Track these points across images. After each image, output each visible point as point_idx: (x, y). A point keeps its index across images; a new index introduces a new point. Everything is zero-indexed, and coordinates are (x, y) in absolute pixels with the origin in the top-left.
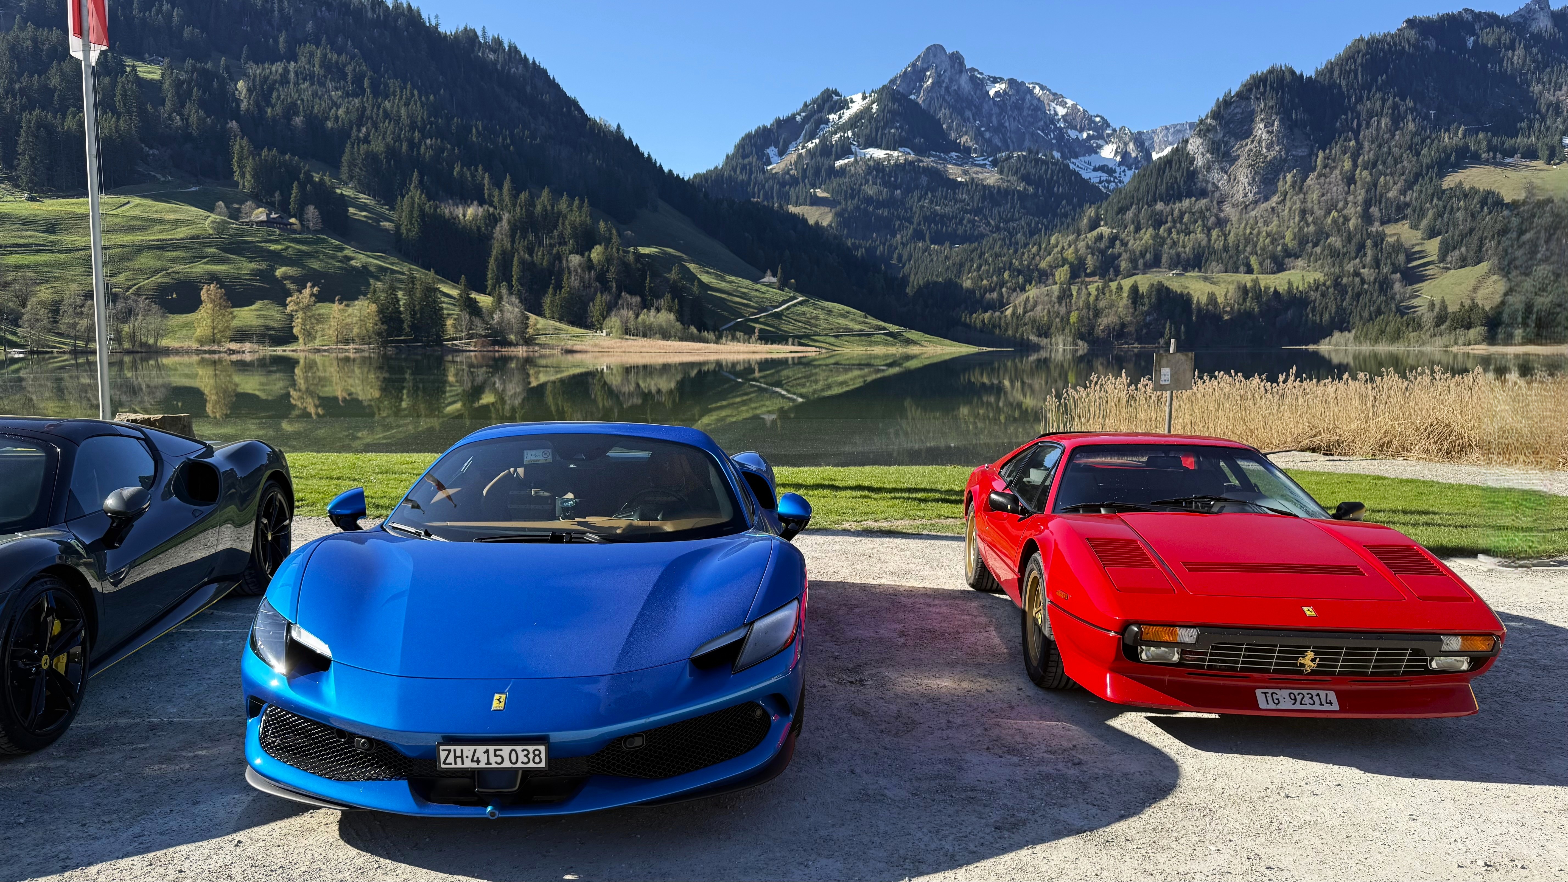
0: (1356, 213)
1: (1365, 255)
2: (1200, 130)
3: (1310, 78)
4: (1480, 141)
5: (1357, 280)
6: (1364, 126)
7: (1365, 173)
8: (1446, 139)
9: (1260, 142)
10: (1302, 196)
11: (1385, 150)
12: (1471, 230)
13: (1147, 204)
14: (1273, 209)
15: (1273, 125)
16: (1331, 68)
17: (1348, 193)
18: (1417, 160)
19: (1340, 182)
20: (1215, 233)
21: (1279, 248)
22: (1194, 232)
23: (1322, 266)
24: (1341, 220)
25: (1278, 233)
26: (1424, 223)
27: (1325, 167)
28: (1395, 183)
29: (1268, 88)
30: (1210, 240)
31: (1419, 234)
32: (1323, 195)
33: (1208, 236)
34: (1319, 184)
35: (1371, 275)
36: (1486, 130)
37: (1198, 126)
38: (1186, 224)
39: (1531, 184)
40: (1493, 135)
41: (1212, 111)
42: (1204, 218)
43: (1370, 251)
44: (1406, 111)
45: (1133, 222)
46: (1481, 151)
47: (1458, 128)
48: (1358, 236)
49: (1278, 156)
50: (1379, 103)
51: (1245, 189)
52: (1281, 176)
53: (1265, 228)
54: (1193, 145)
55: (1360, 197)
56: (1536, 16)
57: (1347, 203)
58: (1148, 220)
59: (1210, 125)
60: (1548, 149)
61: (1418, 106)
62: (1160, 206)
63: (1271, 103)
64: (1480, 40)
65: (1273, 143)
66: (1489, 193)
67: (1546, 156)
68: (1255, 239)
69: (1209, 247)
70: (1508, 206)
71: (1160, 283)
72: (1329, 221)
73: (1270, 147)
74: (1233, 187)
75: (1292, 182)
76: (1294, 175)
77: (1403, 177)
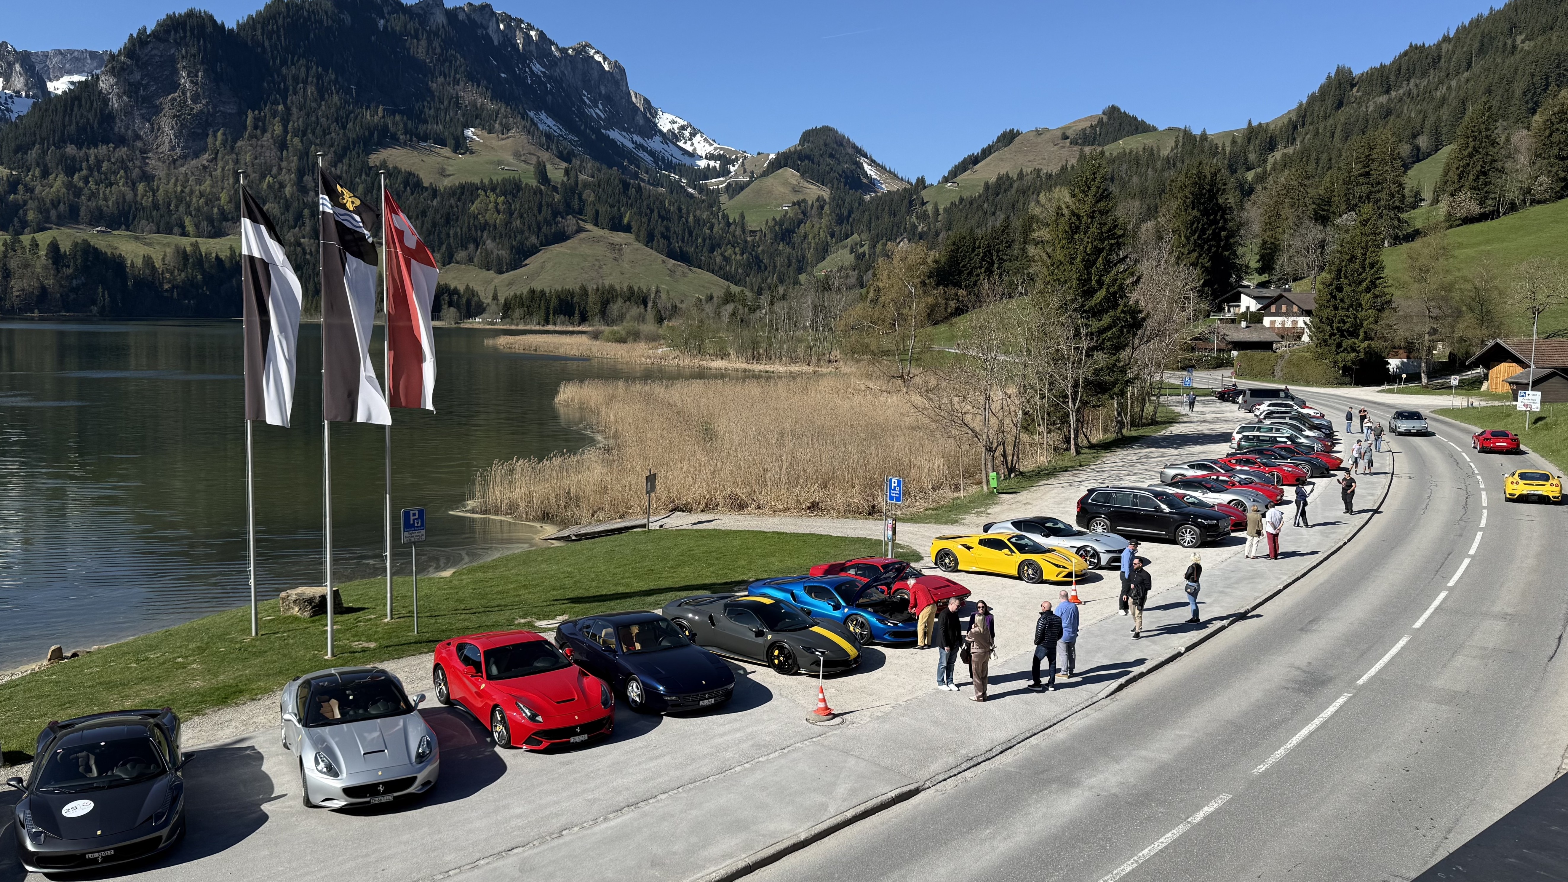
0: (290, 180)
1: (304, 224)
2: (113, 67)
3: (232, 30)
4: (396, 123)
5: (299, 249)
6: (291, 92)
7: (296, 140)
8: (368, 117)
9: (184, 93)
10: (234, 156)
11: (314, 119)
13: (54, 145)
14: (205, 167)
15: (197, 76)
16: (252, 23)
17: (281, 159)
18: (344, 133)
19: (273, 146)
20: (141, 187)
21: (216, 210)
22: (117, 183)
24: (277, 186)
25: (211, 193)
27: (256, 127)
28: (325, 155)
29: (188, 34)
30: (136, 195)
32: (256, 158)
33: (133, 190)
34: (251, 145)
35: (311, 245)
36: (401, 112)
37: (109, 61)
38: (105, 174)
39: (443, 170)
40: (408, 119)
41: (125, 48)
42: (126, 169)
43: (307, 221)
44: (329, 83)
45: (38, 165)
46: (399, 133)
47: (377, 107)
48: (296, 204)
49: (205, 110)
50: (303, 70)
51: (171, 141)
52: (210, 132)
53: (198, 187)
54: (106, 83)
55: (293, 165)
56: (434, 11)
57: (280, 169)
58: (58, 165)
59: (124, 63)
60: (454, 139)
61: (340, 79)
62: (71, 150)
63: (194, 51)
64: (389, 24)
65: (199, 95)
66: (410, 174)
67: (453, 145)
68: (188, 199)
69: (136, 203)
70: (426, 188)
71: (85, 241)
72: (265, 187)
73: (196, 98)
74: (157, 138)
75: (222, 140)
76: (224, 134)
77: (332, 149)
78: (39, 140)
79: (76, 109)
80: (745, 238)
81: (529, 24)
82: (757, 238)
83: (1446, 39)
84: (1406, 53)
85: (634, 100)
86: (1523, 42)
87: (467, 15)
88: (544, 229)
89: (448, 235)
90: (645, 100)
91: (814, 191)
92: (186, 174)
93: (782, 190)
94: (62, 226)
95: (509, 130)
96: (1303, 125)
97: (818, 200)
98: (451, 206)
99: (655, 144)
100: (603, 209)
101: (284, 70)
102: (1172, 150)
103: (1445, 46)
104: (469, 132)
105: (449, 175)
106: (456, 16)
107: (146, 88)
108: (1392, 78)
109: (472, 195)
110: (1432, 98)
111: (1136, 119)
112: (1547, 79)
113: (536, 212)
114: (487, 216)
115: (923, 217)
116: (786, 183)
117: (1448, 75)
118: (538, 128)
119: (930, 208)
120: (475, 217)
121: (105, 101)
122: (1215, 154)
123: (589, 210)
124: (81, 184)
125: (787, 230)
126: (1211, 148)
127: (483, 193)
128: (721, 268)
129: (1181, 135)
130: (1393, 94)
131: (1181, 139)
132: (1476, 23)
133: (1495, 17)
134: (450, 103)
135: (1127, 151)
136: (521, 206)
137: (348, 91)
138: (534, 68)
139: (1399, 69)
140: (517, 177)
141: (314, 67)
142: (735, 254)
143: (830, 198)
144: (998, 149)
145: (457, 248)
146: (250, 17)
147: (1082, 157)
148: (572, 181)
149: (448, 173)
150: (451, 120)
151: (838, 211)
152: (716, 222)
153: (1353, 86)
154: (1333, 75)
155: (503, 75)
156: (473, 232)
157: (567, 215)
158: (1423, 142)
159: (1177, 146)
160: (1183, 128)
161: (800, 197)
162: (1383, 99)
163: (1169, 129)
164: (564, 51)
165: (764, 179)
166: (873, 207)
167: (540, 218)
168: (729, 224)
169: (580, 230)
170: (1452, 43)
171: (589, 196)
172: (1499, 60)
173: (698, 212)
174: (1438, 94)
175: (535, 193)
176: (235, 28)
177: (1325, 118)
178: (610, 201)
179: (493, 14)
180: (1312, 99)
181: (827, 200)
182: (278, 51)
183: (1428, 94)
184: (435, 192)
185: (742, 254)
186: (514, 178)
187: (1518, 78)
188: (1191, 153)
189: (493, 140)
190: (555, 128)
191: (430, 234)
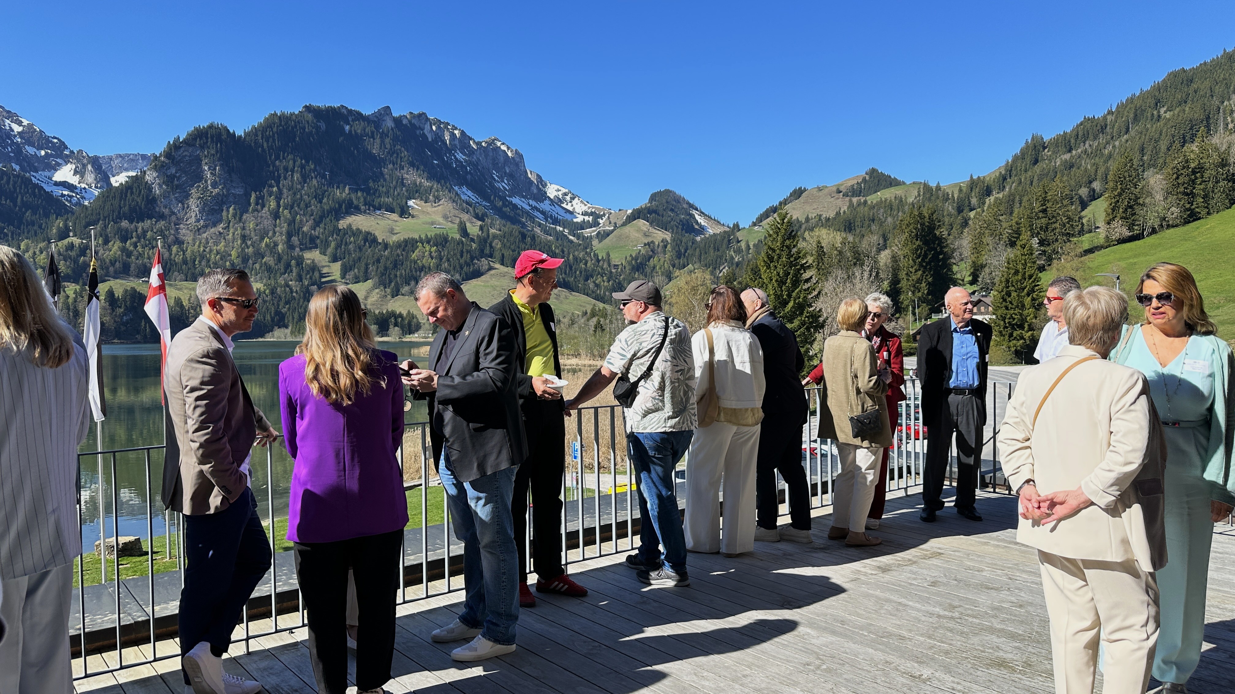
0: (282, 240)
1: (291, 271)
2: (156, 165)
3: (241, 136)
4: (358, 198)
5: (288, 289)
6: (282, 178)
7: (286, 212)
8: (338, 194)
9: (206, 181)
10: (241, 224)
11: (298, 196)
12: (360, 259)
13: (113, 221)
14: (220, 233)
15: (215, 169)
16: (255, 132)
17: (275, 226)
18: (321, 207)
19: (269, 217)
20: (174, 249)
21: (228, 263)
23: (261, 279)
24: (272, 244)
25: (225, 251)
26: (330, 250)
27: (257, 204)
28: (307, 221)
29: (209, 140)
30: (171, 254)
31: (326, 258)
32: (257, 226)
33: (169, 251)
34: (253, 216)
35: (296, 286)
36: (362, 190)
37: (153, 161)
38: (149, 240)
39: (392, 229)
40: (367, 194)
41: (164, 151)
42: (164, 237)
43: (294, 269)
44: (310, 172)
45: (101, 236)
46: (361, 205)
47: (345, 187)
48: (285, 257)
49: (221, 193)
50: (291, 162)
51: (196, 216)
52: (224, 208)
53: (215, 248)
54: (150, 176)
55: (284, 229)
56: (385, 118)
57: (275, 233)
58: (115, 235)
59: (163, 162)
60: (400, 208)
61: (318, 168)
62: (125, 224)
63: (213, 152)
64: (353, 129)
65: (216, 183)
66: (368, 233)
67: (399, 212)
68: (208, 256)
69: (170, 260)
70: (380, 243)
71: (133, 289)
72: (263, 245)
73: (214, 185)
74: (186, 213)
75: (233, 213)
76: (234, 209)
77: (312, 217)
78: (102, 218)
79: (129, 195)
80: (611, 270)
81: (453, 126)
82: (619, 270)
83: (1110, 112)
84: (1081, 124)
85: (530, 175)
86: (1165, 112)
87: (409, 121)
88: (465, 268)
89: (396, 276)
90: (538, 175)
91: (660, 235)
92: (207, 238)
93: (637, 235)
94: (117, 278)
95: (440, 200)
96: (1010, 176)
97: (662, 241)
98: (398, 255)
99: (545, 206)
100: (507, 253)
101: (277, 163)
102: (916, 198)
103: (1109, 118)
104: (411, 203)
105: (397, 234)
106: (401, 121)
107: (179, 179)
108: (1073, 141)
109: (413, 246)
110: (1102, 155)
111: (890, 177)
112: (1184, 138)
113: (459, 257)
114: (424, 261)
115: (739, 251)
116: (639, 230)
117: (1112, 138)
118: (460, 199)
119: (743, 245)
120: (415, 262)
121: (149, 188)
122: (947, 199)
123: (497, 254)
124: (132, 248)
125: (641, 263)
126: (944, 196)
127: (421, 245)
128: (593, 292)
129: (922, 187)
130: (1074, 152)
131: (922, 190)
132: (1131, 100)
133: (1144, 96)
134: (397, 182)
135: (883, 199)
136: (448, 253)
137: (323, 176)
138: (457, 156)
139: (1077, 135)
140: (445, 232)
141: (299, 160)
142: (604, 281)
143: (671, 240)
144: (791, 202)
145: (402, 284)
146: (254, 127)
147: (851, 204)
148: (485, 234)
149: (395, 232)
150: (399, 194)
151: (677, 249)
152: (589, 259)
153: (1044, 148)
154: (1029, 141)
155: (435, 162)
156: (414, 273)
157: (482, 258)
158: (1096, 185)
159: (919, 195)
160: (923, 182)
161: (649, 240)
162: (1067, 156)
163: (914, 183)
164: (479, 144)
165: (624, 228)
166: (702, 245)
167: (462, 261)
168: (598, 261)
169: (491, 268)
170: (1114, 115)
171: (497, 244)
172: (1149, 126)
173: (576, 253)
174: (1106, 151)
175: (458, 244)
176: (243, 135)
177: (1026, 171)
178: (512, 247)
179: (427, 119)
180: (1016, 158)
181: (669, 241)
182: (273, 149)
183: (1099, 152)
184: (386, 246)
185: (609, 281)
186: (443, 233)
187: (1162, 138)
188: (930, 200)
189: (428, 207)
190: (473, 198)
191: (383, 275)
